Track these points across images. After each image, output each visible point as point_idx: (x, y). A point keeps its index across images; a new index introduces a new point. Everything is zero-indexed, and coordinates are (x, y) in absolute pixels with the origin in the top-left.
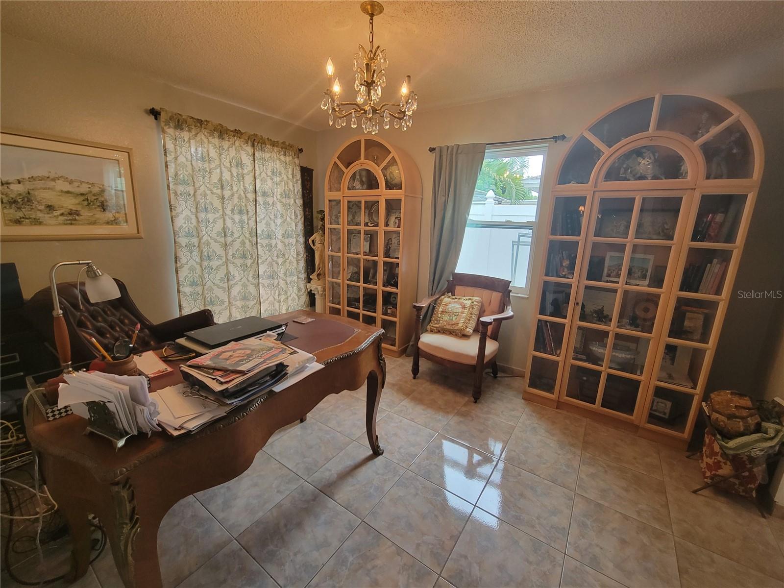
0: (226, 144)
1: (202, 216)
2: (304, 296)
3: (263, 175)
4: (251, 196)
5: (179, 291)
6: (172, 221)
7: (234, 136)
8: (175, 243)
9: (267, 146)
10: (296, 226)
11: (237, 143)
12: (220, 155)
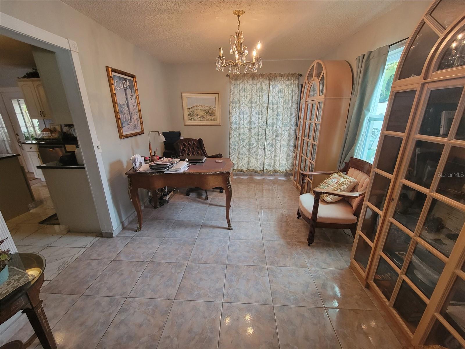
0: (255, 82)
1: (242, 116)
2: (291, 160)
3: (274, 94)
4: (266, 105)
5: (230, 147)
6: (230, 119)
7: (260, 77)
8: (230, 127)
9: (278, 78)
10: (291, 119)
11: (261, 80)
12: (252, 87)
